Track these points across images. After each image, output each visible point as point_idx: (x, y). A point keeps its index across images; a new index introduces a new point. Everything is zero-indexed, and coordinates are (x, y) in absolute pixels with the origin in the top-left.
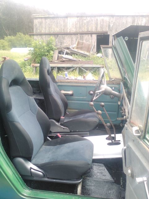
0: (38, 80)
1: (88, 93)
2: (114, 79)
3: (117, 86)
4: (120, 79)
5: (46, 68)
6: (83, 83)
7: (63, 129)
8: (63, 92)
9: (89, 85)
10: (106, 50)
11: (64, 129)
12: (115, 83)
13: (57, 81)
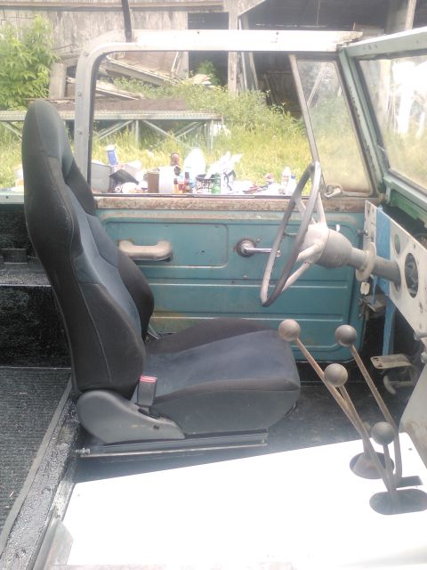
0: (22, 201)
1: (231, 249)
2: (337, 191)
3: (351, 219)
4: (365, 191)
5: (56, 157)
6: (212, 210)
7: (151, 429)
8: (129, 249)
9: (239, 216)
10: (311, 68)
11: (156, 427)
12: (342, 207)
13: (100, 204)
